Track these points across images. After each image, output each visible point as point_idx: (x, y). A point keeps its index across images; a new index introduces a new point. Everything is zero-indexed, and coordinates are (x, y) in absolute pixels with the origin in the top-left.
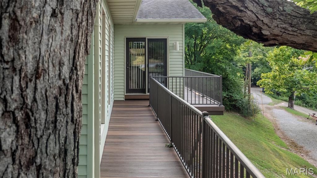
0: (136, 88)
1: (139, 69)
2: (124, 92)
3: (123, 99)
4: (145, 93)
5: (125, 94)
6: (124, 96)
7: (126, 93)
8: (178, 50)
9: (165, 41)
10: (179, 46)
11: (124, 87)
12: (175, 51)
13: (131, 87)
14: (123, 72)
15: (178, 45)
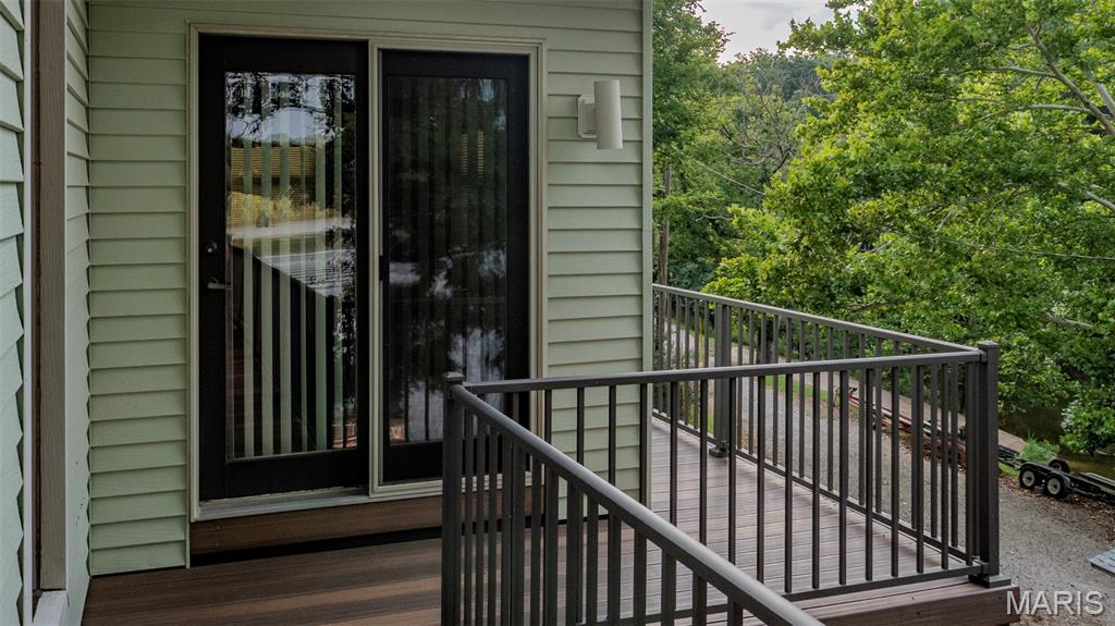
0: (287, 451)
1: (311, 295)
2: (185, 494)
3: (174, 558)
4: (360, 482)
5: (196, 515)
6: (179, 533)
7: (203, 498)
8: (620, 145)
9: (513, 71)
10: (623, 119)
11: (187, 455)
12: (590, 152)
13: (240, 448)
14: (172, 329)
15: (618, 109)
